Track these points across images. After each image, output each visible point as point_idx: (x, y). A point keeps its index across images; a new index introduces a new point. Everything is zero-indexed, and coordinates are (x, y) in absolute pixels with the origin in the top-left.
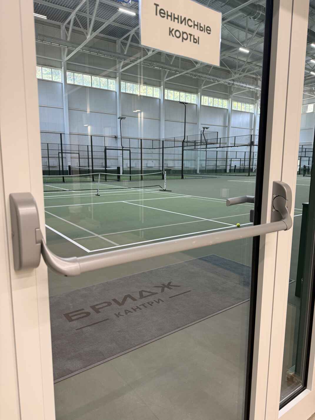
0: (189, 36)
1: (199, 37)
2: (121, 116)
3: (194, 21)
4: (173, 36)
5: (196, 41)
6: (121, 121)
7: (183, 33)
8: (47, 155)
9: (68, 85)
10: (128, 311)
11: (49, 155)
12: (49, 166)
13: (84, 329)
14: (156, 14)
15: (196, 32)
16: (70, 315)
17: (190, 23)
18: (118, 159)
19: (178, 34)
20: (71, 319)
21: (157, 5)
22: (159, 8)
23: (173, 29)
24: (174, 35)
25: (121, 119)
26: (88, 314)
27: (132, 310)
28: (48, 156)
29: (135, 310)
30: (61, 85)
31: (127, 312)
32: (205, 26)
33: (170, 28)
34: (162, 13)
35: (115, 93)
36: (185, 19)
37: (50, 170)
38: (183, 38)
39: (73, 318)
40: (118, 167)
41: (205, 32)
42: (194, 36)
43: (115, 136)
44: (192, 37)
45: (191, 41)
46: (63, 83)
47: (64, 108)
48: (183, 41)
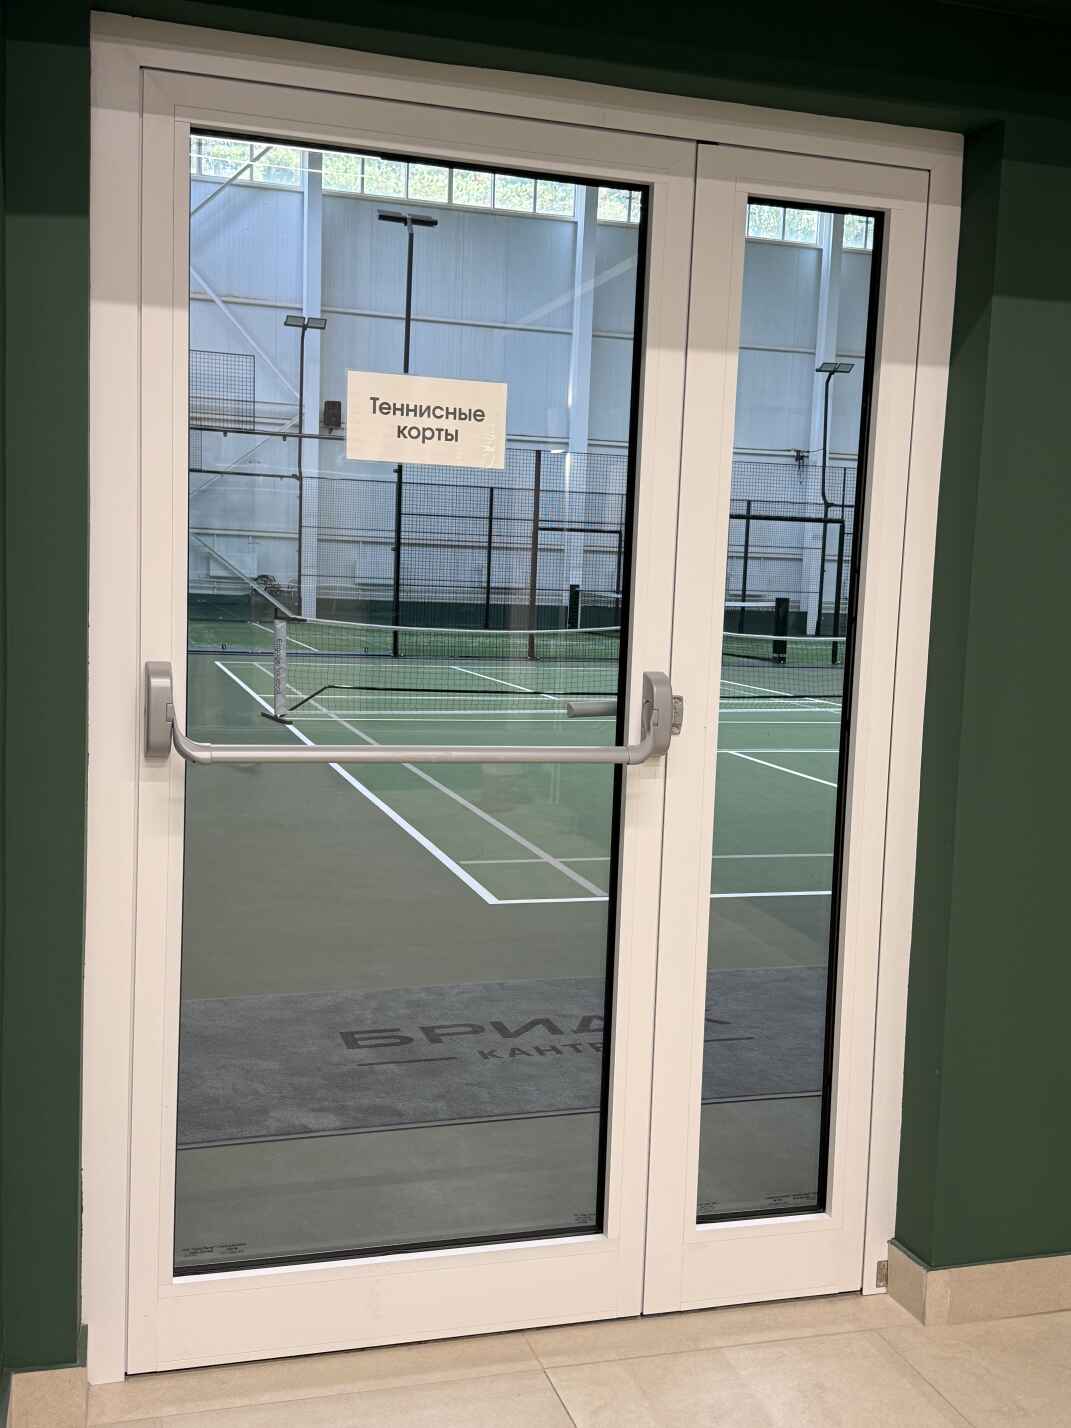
0: (436, 433)
1: (457, 432)
2: (833, 361)
3: (447, 408)
4: (405, 437)
5: (451, 437)
6: (831, 380)
7: (424, 430)
8: (486, 539)
9: (598, 229)
10: (519, 1050)
11: (494, 539)
12: (488, 588)
13: (377, 1067)
14: (374, 412)
15: (451, 424)
16: (357, 1036)
17: (438, 412)
18: (801, 560)
19: (414, 433)
20: (356, 1044)
21: (375, 400)
22: (378, 403)
23: (405, 427)
24: (407, 435)
25: (832, 373)
26: (408, 1040)
27: (533, 1052)
28: (490, 542)
29: (541, 1052)
30: (569, 228)
31: (517, 1052)
32: (470, 410)
33: (399, 427)
34: (385, 409)
35: (813, 255)
36: (429, 408)
37: (491, 602)
38: (424, 438)
39: (360, 1043)
40: (779, 601)
41: (470, 420)
42: (447, 430)
43: (798, 452)
44: (443, 433)
45: (439, 439)
46: (581, 220)
47: (576, 331)
48: (424, 442)
